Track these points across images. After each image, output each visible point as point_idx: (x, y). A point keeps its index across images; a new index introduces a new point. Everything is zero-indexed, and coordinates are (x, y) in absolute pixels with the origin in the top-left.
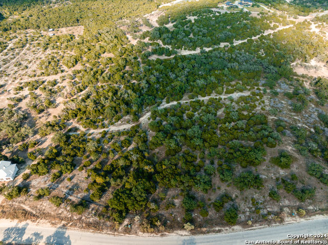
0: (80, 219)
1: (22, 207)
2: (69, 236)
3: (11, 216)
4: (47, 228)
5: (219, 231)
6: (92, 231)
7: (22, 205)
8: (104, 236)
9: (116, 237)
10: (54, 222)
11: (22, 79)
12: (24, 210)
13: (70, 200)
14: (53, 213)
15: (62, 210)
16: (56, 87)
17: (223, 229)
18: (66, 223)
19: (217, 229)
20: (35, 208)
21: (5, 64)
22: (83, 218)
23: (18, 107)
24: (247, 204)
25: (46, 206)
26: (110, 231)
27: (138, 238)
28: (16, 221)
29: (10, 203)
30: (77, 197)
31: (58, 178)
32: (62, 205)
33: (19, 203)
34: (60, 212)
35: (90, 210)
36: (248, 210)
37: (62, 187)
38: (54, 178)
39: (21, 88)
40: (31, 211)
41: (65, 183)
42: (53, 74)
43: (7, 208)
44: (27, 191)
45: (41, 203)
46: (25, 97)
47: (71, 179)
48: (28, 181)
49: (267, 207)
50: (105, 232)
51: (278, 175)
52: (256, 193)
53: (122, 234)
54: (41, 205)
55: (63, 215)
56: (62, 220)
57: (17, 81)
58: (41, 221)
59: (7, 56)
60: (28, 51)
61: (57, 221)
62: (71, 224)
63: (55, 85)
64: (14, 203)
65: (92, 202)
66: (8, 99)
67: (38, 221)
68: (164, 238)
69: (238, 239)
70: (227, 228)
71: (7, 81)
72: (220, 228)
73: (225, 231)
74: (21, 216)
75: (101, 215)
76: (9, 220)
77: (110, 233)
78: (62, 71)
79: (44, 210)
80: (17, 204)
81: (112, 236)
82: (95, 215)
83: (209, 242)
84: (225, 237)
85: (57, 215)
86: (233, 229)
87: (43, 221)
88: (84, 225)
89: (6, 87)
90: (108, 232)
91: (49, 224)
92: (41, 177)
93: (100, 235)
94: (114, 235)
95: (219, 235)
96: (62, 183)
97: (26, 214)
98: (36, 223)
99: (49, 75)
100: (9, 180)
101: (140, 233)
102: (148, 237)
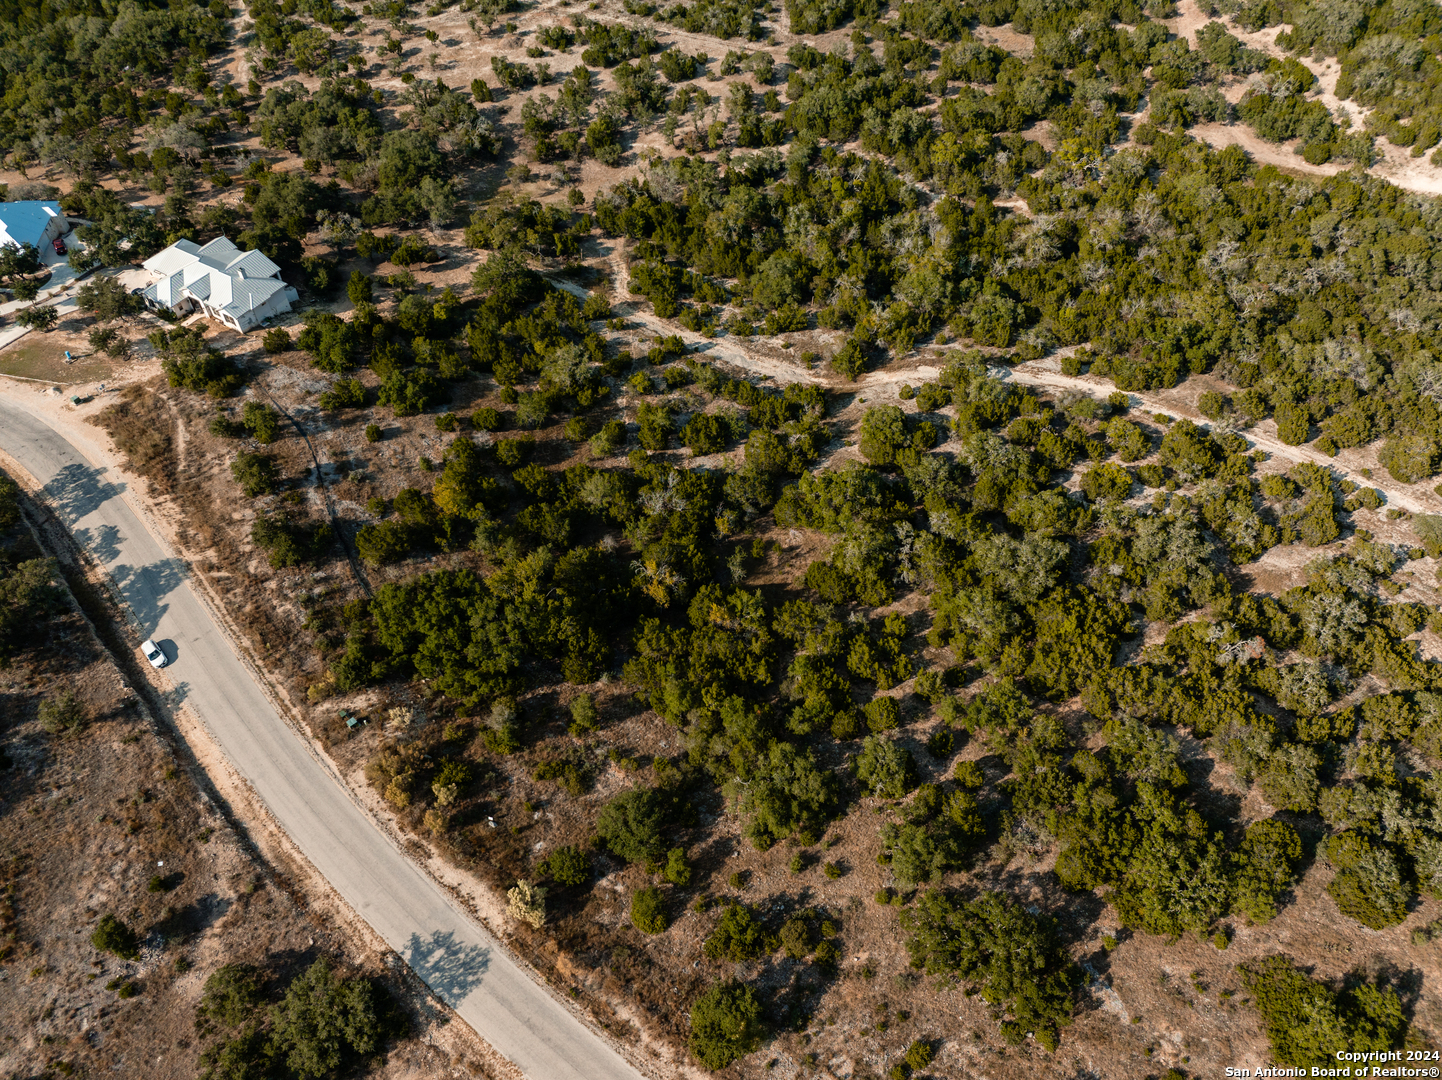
0: (259, 580)
1: (175, 427)
3: (123, 436)
4: (158, 540)
5: (621, 1032)
6: (246, 643)
7: (180, 423)
8: (258, 689)
9: (282, 725)
10: (191, 532)
11: (597, 7)
12: (169, 441)
13: (303, 500)
14: (217, 505)
15: (248, 513)
17: (645, 1037)
18: (215, 560)
19: (626, 1013)
20: (196, 451)
22: (272, 585)
23: (503, 103)
25: (222, 471)
26: (291, 690)
27: (336, 785)
28: (122, 457)
29: (164, 396)
30: (331, 505)
31: (346, 406)
32: (264, 501)
33: (182, 411)
34: (236, 516)
35: (321, 574)
36: (846, 1071)
37: (328, 442)
38: (336, 397)
39: (563, 41)
40: (182, 457)
41: (352, 437)
42: (713, 32)
43: (143, 405)
44: (234, 390)
45: (224, 451)
46: (548, 80)
47: (379, 435)
48: (273, 360)
50: (276, 677)
51: (1202, 1066)
52: (977, 1036)
53: (308, 730)
54: (220, 457)
55: (231, 532)
56: (215, 544)
57: (576, 9)
58: (170, 505)
61: (200, 537)
62: (223, 574)
63: (684, 77)
64: (171, 403)
65: (350, 553)
66: (495, 61)
67: (161, 499)
68: (409, 864)
70: (666, 1051)
72: (636, 1022)
73: (640, 1052)
74: (141, 450)
75: (324, 616)
76: (111, 443)
77: (283, 693)
78: (758, 34)
79: (209, 478)
80: (174, 410)
81: (274, 709)
82: (309, 601)
83: (531, 1027)
84: (614, 1074)
85: (222, 518)
87: (172, 508)
88: (248, 608)
90: (279, 688)
91: (175, 528)
92: (316, 371)
93: (252, 675)
94: (287, 710)
95: (601, 1042)
96: (341, 431)
97: (158, 456)
98: (151, 502)
100: (230, 325)
101: (360, 776)
102: (365, 811)
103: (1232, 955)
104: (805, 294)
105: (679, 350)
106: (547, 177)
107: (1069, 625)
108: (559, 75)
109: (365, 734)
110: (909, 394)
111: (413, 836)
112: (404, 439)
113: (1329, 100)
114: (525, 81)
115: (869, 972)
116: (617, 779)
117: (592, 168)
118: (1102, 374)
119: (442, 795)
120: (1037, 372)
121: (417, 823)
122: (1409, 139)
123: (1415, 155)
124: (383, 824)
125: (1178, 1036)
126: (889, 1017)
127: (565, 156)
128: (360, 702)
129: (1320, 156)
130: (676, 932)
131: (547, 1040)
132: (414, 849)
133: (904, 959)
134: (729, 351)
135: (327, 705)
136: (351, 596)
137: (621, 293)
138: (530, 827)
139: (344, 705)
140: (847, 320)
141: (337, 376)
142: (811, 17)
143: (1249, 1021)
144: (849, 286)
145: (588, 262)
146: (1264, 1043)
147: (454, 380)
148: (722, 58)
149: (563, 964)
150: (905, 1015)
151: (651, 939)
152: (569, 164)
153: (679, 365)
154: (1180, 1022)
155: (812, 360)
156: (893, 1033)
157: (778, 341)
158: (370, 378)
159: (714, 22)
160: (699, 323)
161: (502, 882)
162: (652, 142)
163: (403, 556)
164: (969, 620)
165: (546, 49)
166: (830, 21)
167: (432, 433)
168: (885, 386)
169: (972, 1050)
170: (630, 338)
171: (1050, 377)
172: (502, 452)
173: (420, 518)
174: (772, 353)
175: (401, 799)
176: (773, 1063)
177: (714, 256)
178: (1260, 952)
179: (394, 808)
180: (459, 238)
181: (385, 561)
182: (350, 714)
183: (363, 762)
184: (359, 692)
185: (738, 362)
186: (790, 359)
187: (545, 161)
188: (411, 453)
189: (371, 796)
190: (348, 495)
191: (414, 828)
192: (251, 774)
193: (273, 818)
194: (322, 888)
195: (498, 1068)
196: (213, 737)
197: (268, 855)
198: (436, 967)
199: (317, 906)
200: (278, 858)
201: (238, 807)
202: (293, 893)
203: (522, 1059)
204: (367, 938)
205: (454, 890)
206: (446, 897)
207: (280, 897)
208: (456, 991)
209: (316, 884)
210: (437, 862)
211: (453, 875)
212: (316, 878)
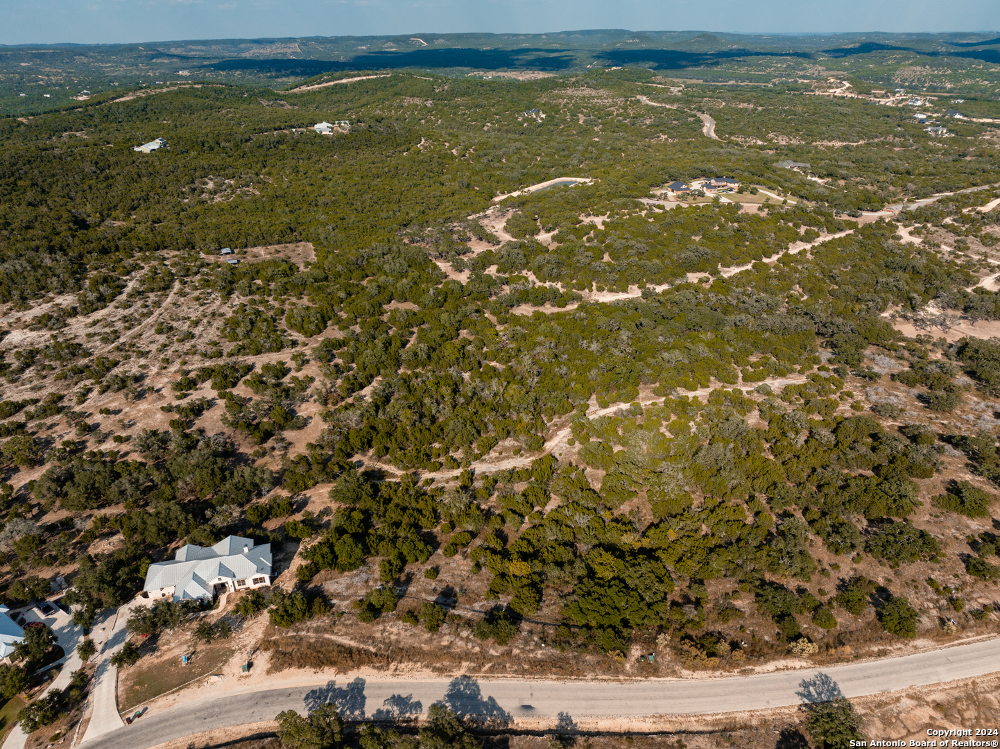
0: (508, 655)
1: (328, 640)
3: (312, 660)
4: (429, 681)
5: (883, 653)
6: (554, 677)
7: (327, 636)
8: (594, 685)
9: (626, 685)
10: (438, 665)
11: (186, 363)
12: (340, 646)
13: (458, 617)
14: (426, 647)
15: (448, 638)
16: (287, 379)
18: (473, 665)
20: (366, 639)
21: (129, 328)
22: (516, 651)
23: (196, 427)
24: (923, 593)
25: (398, 634)
26: (604, 673)
27: (683, 682)
28: (330, 670)
29: (291, 634)
30: (472, 610)
32: (445, 629)
33: (318, 631)
34: (445, 643)
35: (524, 633)
36: (931, 605)
37: (418, 591)
39: (192, 384)
40: (362, 646)
41: (422, 583)
44: (326, 606)
45: (381, 627)
46: (209, 406)
47: (432, 575)
48: (313, 584)
50: (590, 676)
51: (968, 532)
53: (639, 678)
54: (384, 631)
55: (456, 650)
56: (459, 660)
57: (173, 368)
58: (402, 666)
60: (182, 299)
61: (446, 663)
62: (488, 665)
63: (283, 375)
64: (302, 633)
65: (520, 618)
66: (163, 408)
67: (392, 667)
68: (752, 677)
71: (144, 367)
72: (881, 647)
76: (309, 670)
77: (605, 677)
78: (293, 344)
79: (398, 641)
80: (312, 635)
81: (614, 684)
85: (440, 649)
86: (915, 647)
87: (406, 665)
88: (526, 666)
90: (599, 677)
91: (426, 670)
93: (582, 683)
94: (619, 680)
95: (884, 661)
96: (413, 585)
99: (258, 352)
100: (258, 585)
101: (685, 672)
102: (710, 679)
103: (927, 506)
106: (272, 449)
108: (211, 400)
109: (659, 659)
110: (571, 443)
111: (737, 670)
112: (444, 570)
113: (541, 284)
114: (195, 412)
115: (888, 581)
116: (741, 604)
117: (290, 435)
118: (614, 402)
120: (595, 413)
121: (731, 665)
122: (581, 287)
123: (591, 291)
124: (721, 677)
126: (912, 585)
127: (271, 433)
128: (636, 652)
129: (562, 304)
132: (743, 673)
133: (887, 569)
134: (483, 468)
135: (628, 665)
136: (551, 631)
137: (400, 474)
138: (753, 636)
139: (633, 658)
140: (506, 432)
141: (363, 568)
145: (362, 470)
148: (289, 360)
150: (913, 581)
151: (839, 628)
152: (277, 437)
153: (479, 483)
154: (948, 528)
155: (518, 452)
156: (920, 587)
157: (493, 454)
160: (454, 465)
161: (786, 654)
162: (308, 410)
165: (184, 392)
167: (449, 560)
169: (937, 573)
170: (439, 485)
171: (601, 412)
178: (929, 500)
179: (714, 668)
180: (282, 493)
183: (677, 668)
184: (629, 650)
185: (494, 469)
187: (262, 441)
188: (457, 572)
189: (699, 674)
190: (470, 602)
191: (733, 667)
192: (653, 712)
193: (688, 716)
194: (746, 715)
196: (613, 717)
197: (710, 729)
198: (819, 694)
199: (754, 722)
200: (714, 725)
201: (668, 727)
202: (741, 728)
203: (884, 688)
205: (778, 669)
206: (782, 673)
207: (740, 733)
208: (836, 693)
209: (742, 716)
210: (758, 669)
211: (771, 666)
212: (738, 716)
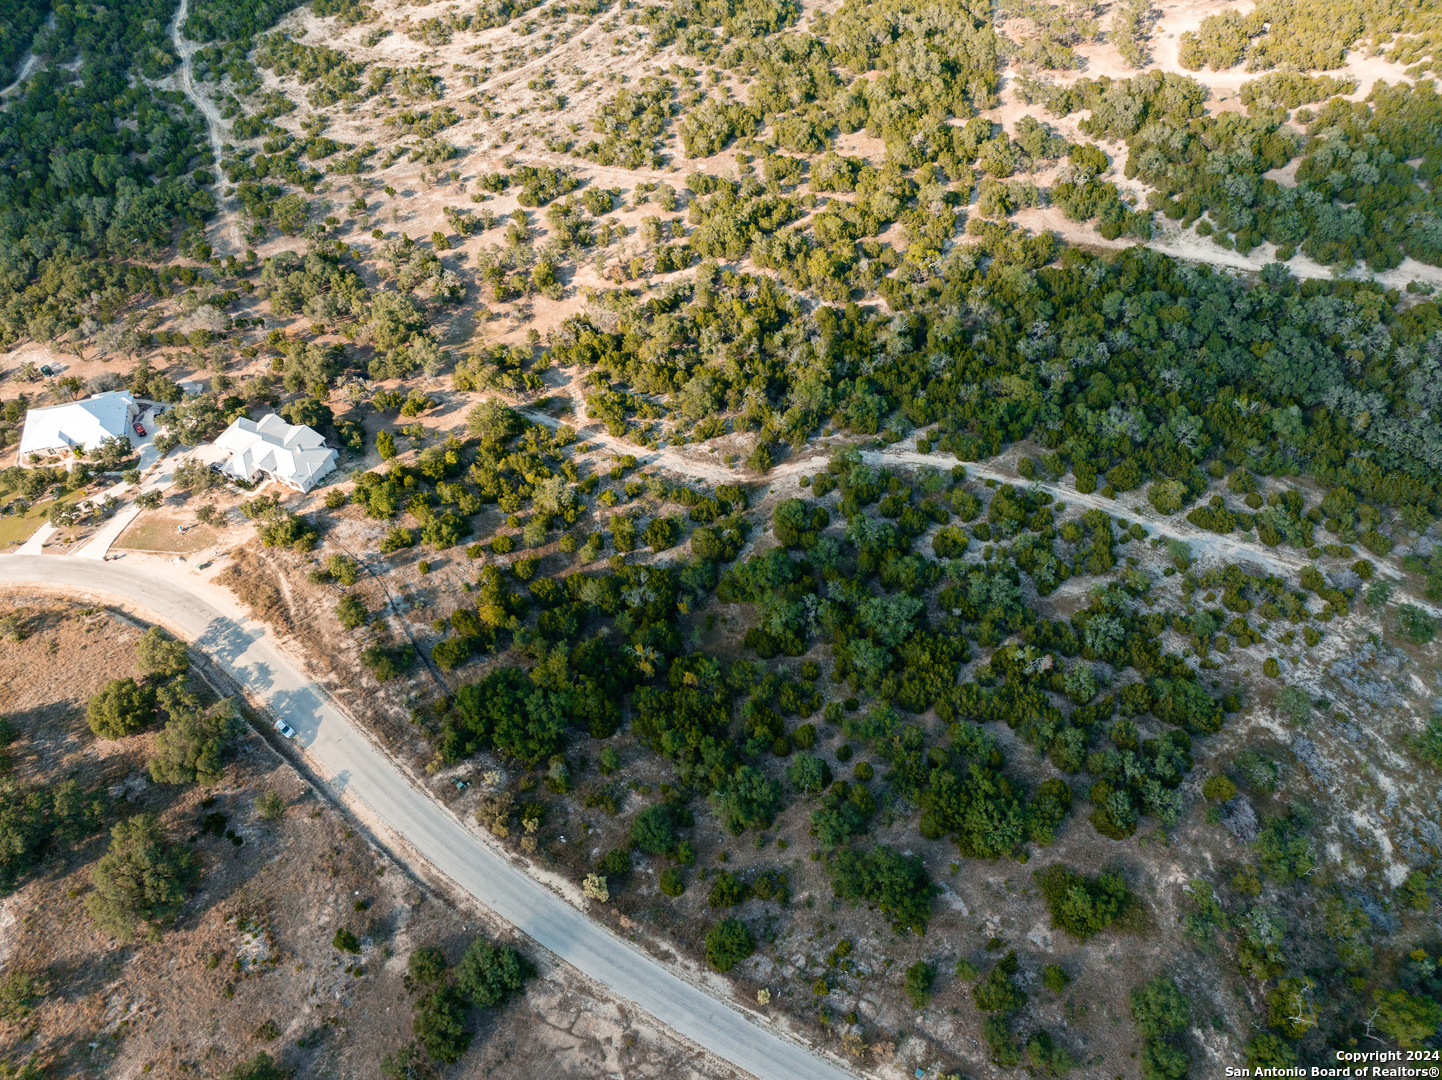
0: (371, 692)
1: (278, 580)
2: (320, 718)
3: (244, 591)
4: (292, 670)
5: (665, 957)
6: (375, 738)
7: (281, 575)
8: (392, 769)
9: (414, 792)
10: (314, 661)
11: (522, 147)
12: (278, 591)
13: (387, 627)
14: (327, 639)
15: (351, 642)
16: (604, 219)
17: (680, 958)
18: (337, 681)
19: (665, 946)
20: (300, 598)
21: (505, 69)
22: (381, 694)
23: (460, 249)
24: (817, 946)
25: (324, 611)
26: (413, 768)
27: (459, 828)
28: (247, 609)
29: (263, 555)
30: (407, 628)
31: (403, 546)
32: (359, 632)
33: (280, 565)
34: (343, 646)
35: (412, 682)
37: (393, 579)
38: (392, 542)
39: (501, 184)
40: (290, 603)
41: (409, 571)
42: (623, 164)
43: (249, 564)
44: (313, 545)
45: (320, 595)
46: (494, 223)
47: (428, 568)
48: (335, 514)
49: (867, 996)
50: (400, 760)
52: (877, 933)
53: (431, 794)
54: (319, 600)
55: (342, 658)
56: (334, 669)
57: (507, 150)
58: (293, 642)
59: (529, 38)
60: (603, 35)
61: (322, 665)
62: (345, 690)
63: (604, 211)
64: (270, 560)
65: (430, 664)
66: (446, 209)
67: (285, 638)
68: (516, 872)
69: (692, 1011)
70: (693, 965)
71: (479, 137)
72: (673, 950)
73: (678, 967)
74: (261, 603)
75: (422, 712)
76: (236, 598)
77: (409, 771)
78: (660, 162)
79: (316, 618)
80: (274, 566)
81: (406, 782)
82: (410, 704)
83: (611, 961)
84: (666, 981)
85: (334, 648)
86: (704, 980)
87: (295, 644)
88: (369, 713)
89: (466, 161)
90: (405, 768)
91: (302, 660)
92: (369, 520)
93: (385, 761)
94: (414, 782)
95: (654, 964)
96: (401, 569)
97: (273, 605)
98: (279, 642)
99: (608, 162)
100: (295, 488)
101: (472, 820)
102: (480, 843)
103: (1028, 867)
104: (721, 404)
105: (633, 466)
106: (507, 315)
107: (926, 658)
108: (503, 217)
109: (469, 792)
110: (805, 483)
111: (515, 855)
112: (446, 569)
113: (1120, 180)
114: (476, 228)
115: (809, 903)
116: (636, 802)
117: (541, 303)
118: (946, 450)
119: (530, 826)
120: (899, 453)
121: (516, 847)
122: (1180, 212)
123: (1186, 226)
124: (494, 849)
125: (997, 919)
126: (823, 929)
127: (518, 294)
128: (461, 771)
129: (1113, 232)
130: (689, 894)
131: (621, 968)
132: (516, 862)
133: (830, 893)
134: (670, 461)
135: (439, 776)
136: (436, 696)
137: (581, 419)
138: (588, 839)
139: (451, 774)
140: (756, 423)
141: (386, 522)
142: (701, 143)
143: (1039, 905)
144: (755, 396)
145: (552, 393)
146: (1047, 917)
147: (473, 514)
148: (633, 188)
149: (625, 922)
150: (833, 927)
151: (675, 900)
152: (521, 301)
153: (634, 479)
154: (996, 910)
155: (732, 461)
156: (827, 937)
157: (705, 447)
158: (411, 521)
159: (622, 157)
160: (645, 439)
161: (578, 879)
162: (586, 277)
163: (467, 660)
164: (858, 663)
165: (486, 193)
166: (717, 145)
167: (465, 561)
168: (791, 478)
169: (875, 942)
170: (595, 459)
171: (907, 456)
172: (519, 569)
173: (474, 632)
174: (701, 458)
175: (504, 831)
176: (757, 964)
177: (649, 378)
178: (1047, 862)
179: (499, 837)
180: (448, 383)
181: (454, 667)
182: (459, 780)
183: (472, 811)
184: (459, 764)
185: (678, 469)
186: (716, 461)
187: (502, 300)
188: (453, 579)
189: (482, 832)
190: (417, 619)
191: (515, 850)
192: (400, 828)
193: (422, 855)
194: (463, 895)
195: (594, 988)
196: (369, 807)
197: (424, 879)
199: (462, 906)
200: (430, 880)
201: (397, 850)
202: (446, 901)
203: (608, 980)
204: (499, 922)
205: (547, 885)
206: (545, 890)
207: (438, 903)
209: (459, 893)
210: (533, 869)
211: (545, 876)
212: (458, 889)
